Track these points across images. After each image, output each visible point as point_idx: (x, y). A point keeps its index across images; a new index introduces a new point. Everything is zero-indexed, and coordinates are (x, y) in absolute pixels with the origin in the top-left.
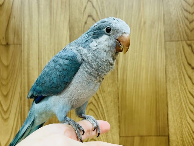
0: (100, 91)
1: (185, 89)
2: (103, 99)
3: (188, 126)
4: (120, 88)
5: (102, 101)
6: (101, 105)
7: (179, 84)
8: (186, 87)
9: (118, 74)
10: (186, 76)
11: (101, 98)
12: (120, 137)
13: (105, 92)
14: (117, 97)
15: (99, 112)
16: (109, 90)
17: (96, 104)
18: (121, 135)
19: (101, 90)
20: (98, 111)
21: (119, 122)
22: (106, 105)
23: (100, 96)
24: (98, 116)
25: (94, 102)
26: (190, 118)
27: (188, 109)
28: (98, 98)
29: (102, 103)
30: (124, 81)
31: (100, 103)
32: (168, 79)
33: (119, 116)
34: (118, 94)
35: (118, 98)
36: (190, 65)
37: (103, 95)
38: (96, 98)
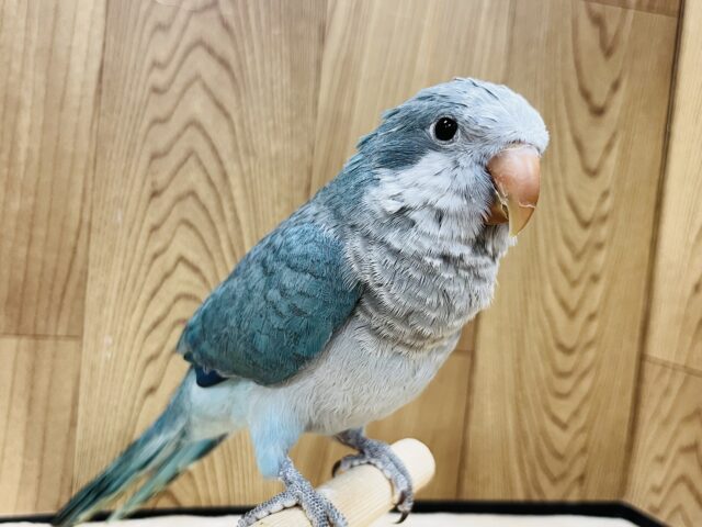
0: (236, 148)
1: (556, 185)
2: (244, 186)
3: (545, 319)
4: (321, 150)
5: (237, 192)
6: (234, 209)
8: (560, 178)
10: (568, 138)
11: (235, 180)
13: (255, 154)
14: (304, 185)
15: (223, 237)
16: (273, 149)
17: (211, 203)
19: (240, 144)
20: (216, 234)
22: (255, 212)
23: (231, 167)
24: (216, 255)
25: (204, 191)
26: (556, 292)
27: (554, 262)
28: (225, 176)
29: (240, 203)
31: (231, 199)
34: (311, 172)
36: (586, 95)
37: (245, 168)
38: (216, 178)
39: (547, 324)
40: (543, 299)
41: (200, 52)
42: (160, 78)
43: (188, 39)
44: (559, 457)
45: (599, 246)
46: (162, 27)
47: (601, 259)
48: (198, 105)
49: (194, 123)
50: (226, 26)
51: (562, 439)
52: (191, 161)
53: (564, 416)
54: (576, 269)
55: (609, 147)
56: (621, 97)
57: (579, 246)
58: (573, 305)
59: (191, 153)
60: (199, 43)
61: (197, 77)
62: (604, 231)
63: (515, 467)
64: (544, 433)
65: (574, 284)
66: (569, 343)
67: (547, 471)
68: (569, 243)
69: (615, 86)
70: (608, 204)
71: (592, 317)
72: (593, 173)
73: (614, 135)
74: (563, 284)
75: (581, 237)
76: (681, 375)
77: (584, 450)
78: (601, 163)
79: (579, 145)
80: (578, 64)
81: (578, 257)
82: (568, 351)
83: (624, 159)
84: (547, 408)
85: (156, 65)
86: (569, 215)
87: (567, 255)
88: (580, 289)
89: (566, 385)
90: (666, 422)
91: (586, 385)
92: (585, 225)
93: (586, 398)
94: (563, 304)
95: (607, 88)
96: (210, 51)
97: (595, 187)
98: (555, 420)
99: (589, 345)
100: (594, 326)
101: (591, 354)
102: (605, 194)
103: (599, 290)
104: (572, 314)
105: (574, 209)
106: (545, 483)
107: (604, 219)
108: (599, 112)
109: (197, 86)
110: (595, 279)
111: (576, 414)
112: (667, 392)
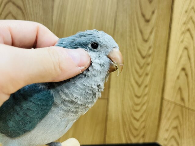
1: (134, 45)
7: (128, 38)
8: (135, 43)
10: (138, 30)
26: (134, 79)
27: (134, 70)
32: (116, 30)
36: (143, 16)
39: (132, 89)
40: (130, 81)
44: (136, 130)
45: (148, 64)
47: (149, 68)
51: (137, 124)
53: (138, 117)
54: (141, 72)
55: (151, 33)
56: (155, 16)
57: (142, 65)
58: (140, 83)
60: (10, 1)
62: (150, 60)
63: (122, 133)
64: (131, 123)
65: (140, 76)
66: (139, 95)
67: (132, 134)
68: (138, 64)
69: (153, 13)
70: (151, 51)
71: (146, 86)
72: (146, 41)
73: (153, 29)
74: (137, 76)
75: (142, 61)
76: (173, 105)
77: (144, 127)
78: (149, 38)
79: (141, 32)
80: (141, 6)
81: (141, 68)
82: (138, 97)
83: (156, 37)
84: (132, 115)
86: (138, 55)
87: (138, 68)
88: (142, 78)
89: (138, 108)
90: (169, 119)
91: (144, 107)
92: (144, 58)
93: (145, 111)
94: (137, 83)
95: (150, 13)
97: (147, 46)
98: (135, 119)
99: (145, 95)
100: (147, 89)
101: (146, 98)
102: (150, 48)
103: (148, 78)
104: (139, 86)
105: (140, 53)
106: (132, 138)
107: (150, 56)
108: (148, 21)
110: (147, 74)
111: (141, 116)
112: (169, 110)
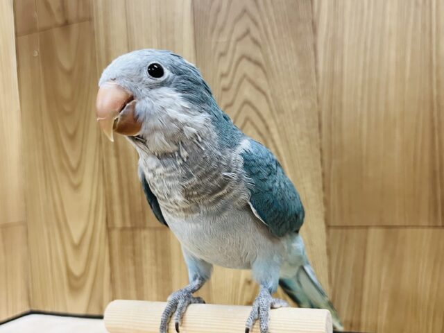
0: (271, 110)
2: (279, 132)
4: (325, 100)
5: (276, 136)
9: (316, 62)
11: (273, 130)
12: (328, 227)
13: (283, 112)
14: (317, 125)
16: (293, 108)
18: (332, 224)
19: (273, 107)
21: (324, 188)
23: (271, 123)
28: (267, 128)
29: (278, 143)
30: (334, 79)
31: (273, 141)
33: (323, 175)
34: (320, 114)
35: (320, 126)
37: (278, 121)
38: (263, 130)
41: (244, 62)
42: (225, 82)
43: (237, 56)
46: (222, 55)
48: (247, 92)
49: (247, 102)
50: (256, 42)
52: (248, 124)
59: (247, 119)
60: (243, 57)
61: (245, 76)
85: (223, 76)
96: (249, 59)
109: (245, 81)
